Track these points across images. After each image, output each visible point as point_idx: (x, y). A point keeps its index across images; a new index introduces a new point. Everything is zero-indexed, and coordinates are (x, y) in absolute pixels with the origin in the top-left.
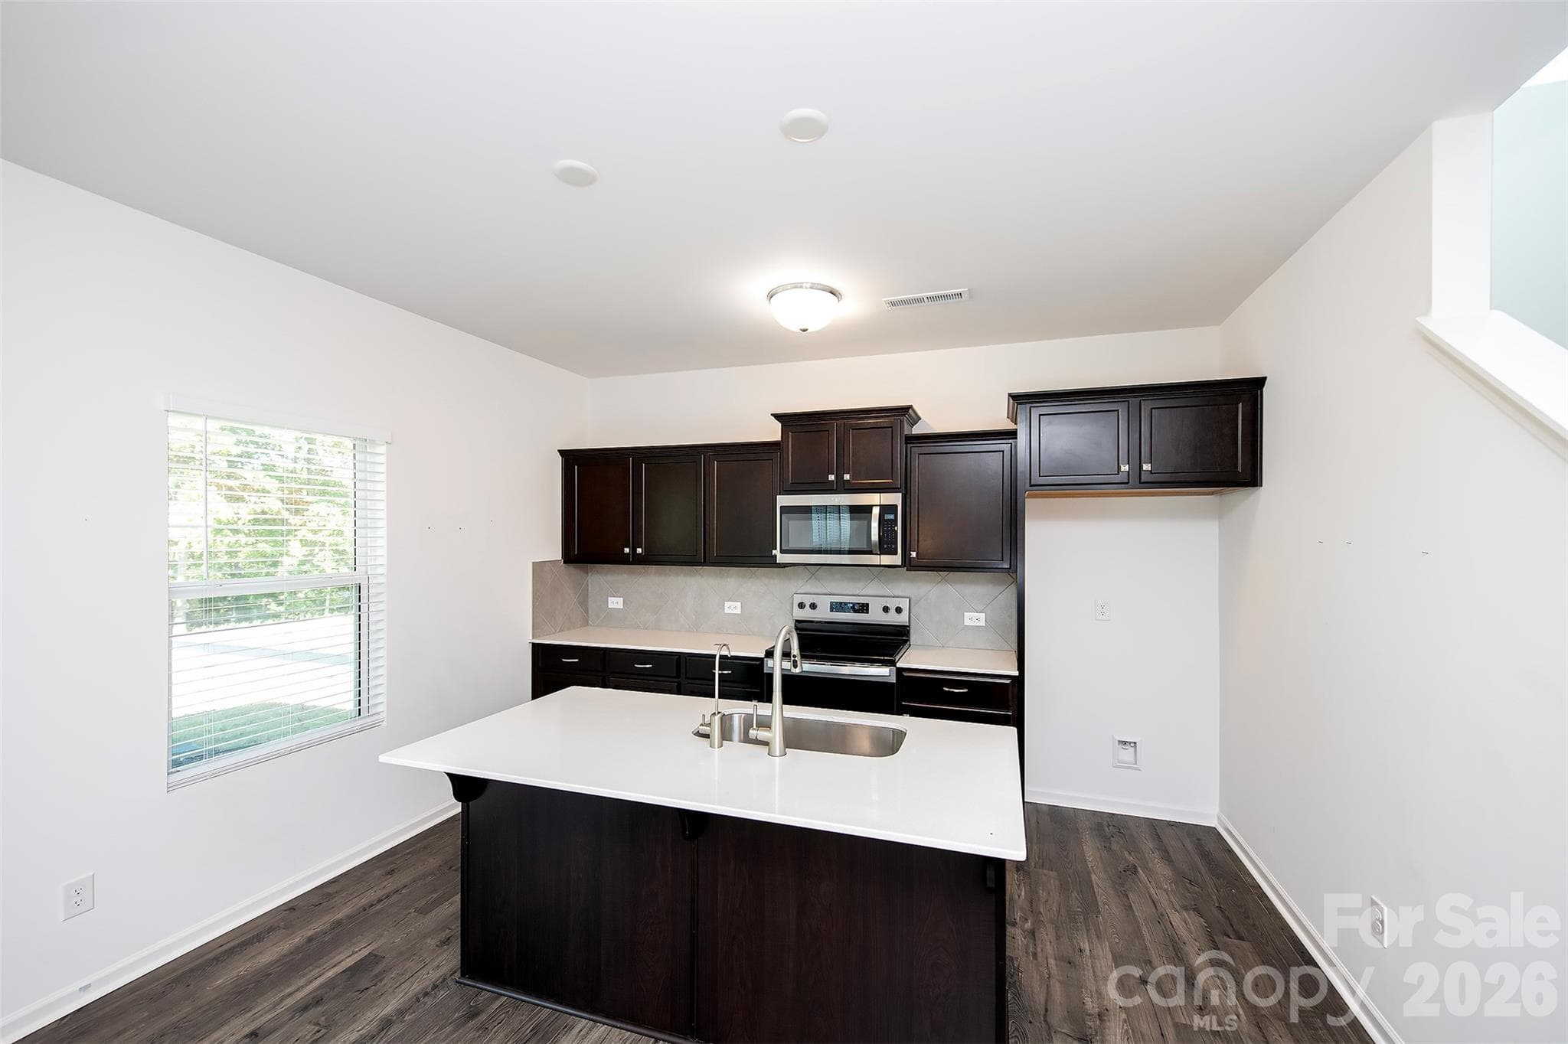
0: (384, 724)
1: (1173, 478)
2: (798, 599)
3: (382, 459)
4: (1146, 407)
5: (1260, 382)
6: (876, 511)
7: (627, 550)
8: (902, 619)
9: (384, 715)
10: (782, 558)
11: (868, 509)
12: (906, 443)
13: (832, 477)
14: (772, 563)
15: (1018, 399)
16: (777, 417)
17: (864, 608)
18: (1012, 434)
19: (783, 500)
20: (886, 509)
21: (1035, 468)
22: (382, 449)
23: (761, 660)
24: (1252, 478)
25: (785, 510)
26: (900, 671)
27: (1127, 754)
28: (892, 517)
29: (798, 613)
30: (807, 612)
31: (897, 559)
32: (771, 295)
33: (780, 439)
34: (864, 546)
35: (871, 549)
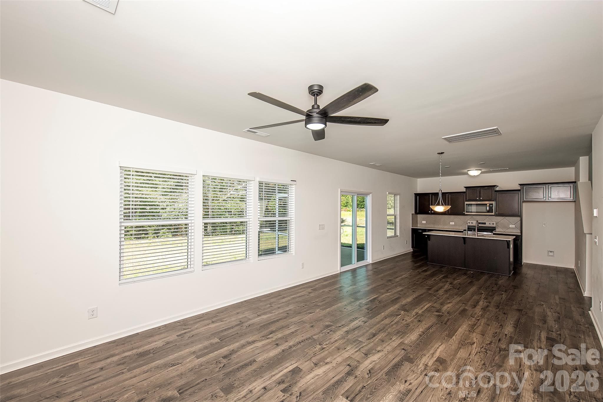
0: (399, 236)
2: (468, 221)
4: (550, 186)
6: (488, 205)
7: (430, 212)
8: (494, 225)
10: (466, 213)
11: (486, 204)
12: (495, 192)
13: (478, 199)
14: (464, 215)
15: (521, 185)
16: (465, 187)
17: (485, 223)
18: (520, 190)
19: (466, 203)
20: (490, 204)
21: (525, 197)
27: (551, 254)
28: (492, 206)
29: (469, 224)
30: (471, 224)
31: (493, 214)
32: (468, 171)
33: (465, 191)
34: (485, 211)
35: (487, 212)
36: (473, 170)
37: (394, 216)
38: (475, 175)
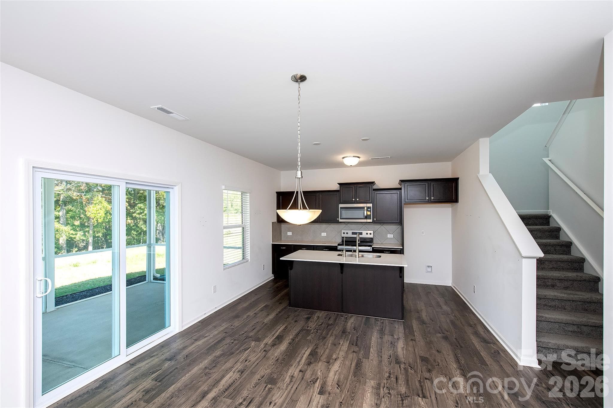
0: (249, 261)
1: (438, 201)
2: (343, 231)
3: (248, 197)
4: (432, 183)
5: (458, 179)
6: (366, 208)
8: (371, 236)
9: (249, 259)
10: (340, 220)
11: (364, 208)
12: (373, 191)
13: (354, 200)
14: (338, 222)
15: (402, 181)
16: (339, 184)
17: (361, 234)
18: (401, 189)
19: (341, 206)
20: (368, 208)
21: (406, 198)
22: (248, 194)
23: (337, 246)
24: (456, 200)
25: (341, 208)
26: (373, 248)
27: (429, 269)
28: (370, 210)
29: (343, 235)
30: (346, 235)
31: (371, 221)
32: (343, 158)
33: (339, 189)
34: (362, 217)
35: (364, 218)
36: (350, 157)
37: (241, 228)
38: (353, 165)
